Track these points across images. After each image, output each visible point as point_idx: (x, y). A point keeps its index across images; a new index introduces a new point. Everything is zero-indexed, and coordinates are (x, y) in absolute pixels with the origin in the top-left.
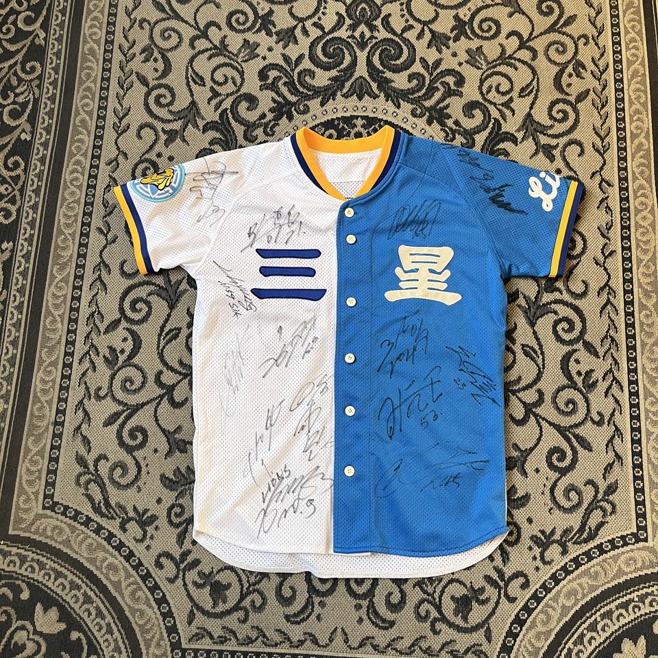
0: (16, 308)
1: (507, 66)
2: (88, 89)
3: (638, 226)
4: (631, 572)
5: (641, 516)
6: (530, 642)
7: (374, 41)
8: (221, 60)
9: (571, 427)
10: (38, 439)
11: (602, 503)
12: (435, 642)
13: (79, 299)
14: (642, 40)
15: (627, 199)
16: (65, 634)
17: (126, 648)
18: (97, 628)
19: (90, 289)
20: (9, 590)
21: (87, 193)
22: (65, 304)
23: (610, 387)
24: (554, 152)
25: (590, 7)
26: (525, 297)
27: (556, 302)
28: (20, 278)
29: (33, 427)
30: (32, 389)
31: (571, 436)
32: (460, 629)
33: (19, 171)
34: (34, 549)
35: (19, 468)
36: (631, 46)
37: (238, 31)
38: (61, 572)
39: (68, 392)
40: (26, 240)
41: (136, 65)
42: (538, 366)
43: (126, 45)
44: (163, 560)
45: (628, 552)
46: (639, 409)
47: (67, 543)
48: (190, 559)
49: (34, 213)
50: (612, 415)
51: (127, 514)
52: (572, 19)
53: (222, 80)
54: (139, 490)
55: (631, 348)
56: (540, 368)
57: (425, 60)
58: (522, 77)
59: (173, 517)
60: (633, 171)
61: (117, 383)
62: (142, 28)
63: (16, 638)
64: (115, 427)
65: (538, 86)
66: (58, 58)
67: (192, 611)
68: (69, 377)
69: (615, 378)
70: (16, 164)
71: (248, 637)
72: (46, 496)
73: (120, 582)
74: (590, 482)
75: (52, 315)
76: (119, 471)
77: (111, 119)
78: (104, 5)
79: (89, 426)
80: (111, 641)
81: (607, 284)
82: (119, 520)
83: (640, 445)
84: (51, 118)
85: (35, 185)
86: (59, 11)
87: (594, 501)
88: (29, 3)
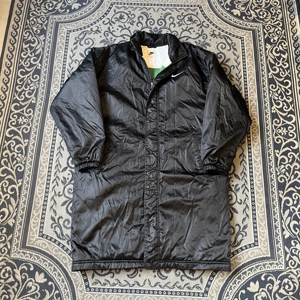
0: (29, 163)
2: (56, 84)
3: (253, 133)
4: (253, 257)
5: (256, 237)
6: (217, 283)
9: (230, 205)
10: (37, 211)
11: (242, 232)
12: (182, 284)
13: (52, 160)
14: (253, 67)
16: (46, 283)
17: (69, 288)
18: (58, 280)
19: (56, 156)
20: (26, 267)
22: (47, 162)
23: (244, 190)
25: (235, 55)
28: (31, 152)
29: (35, 206)
30: (35, 192)
32: (191, 279)
33: (31, 114)
34: (35, 252)
35: (30, 221)
36: (250, 69)
38: (45, 260)
39: (48, 193)
40: (33, 138)
43: (70, 69)
45: (251, 250)
46: (254, 198)
47: (47, 249)
49: (36, 129)
50: (245, 200)
52: (229, 60)
55: (251, 176)
60: (251, 114)
61: (66, 190)
62: (76, 63)
63: (28, 285)
64: (65, 206)
66: (45, 73)
67: (93, 274)
68: (49, 188)
69: (246, 187)
70: (30, 112)
71: (114, 283)
72: (40, 232)
73: (67, 263)
74: (238, 225)
75: (43, 166)
76: (67, 222)
78: (62, 55)
79: (56, 206)
80: (64, 285)
81: (242, 154)
82: (67, 240)
83: (255, 211)
84: (43, 95)
85: (37, 119)
86: (46, 57)
87: (239, 231)
88: (35, 54)
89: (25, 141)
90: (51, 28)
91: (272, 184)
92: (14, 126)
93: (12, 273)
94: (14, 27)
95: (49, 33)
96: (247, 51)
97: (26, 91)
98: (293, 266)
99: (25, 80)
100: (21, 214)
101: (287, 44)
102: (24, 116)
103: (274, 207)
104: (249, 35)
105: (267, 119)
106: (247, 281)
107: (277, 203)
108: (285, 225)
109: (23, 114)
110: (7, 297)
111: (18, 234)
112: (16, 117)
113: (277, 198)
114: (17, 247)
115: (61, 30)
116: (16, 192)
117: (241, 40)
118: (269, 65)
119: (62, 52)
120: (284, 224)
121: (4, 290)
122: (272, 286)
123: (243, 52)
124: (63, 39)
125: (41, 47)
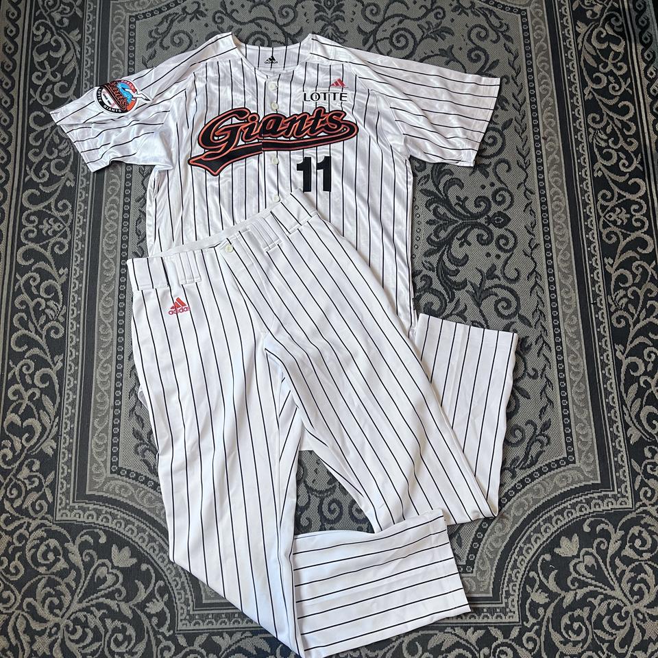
0: (74, 319)
3: (555, 224)
4: (564, 487)
5: (569, 444)
6: (491, 543)
10: (102, 420)
11: (539, 438)
14: (551, 77)
15: (546, 203)
16: (138, 565)
20: (90, 538)
21: (123, 227)
22: (113, 314)
23: (541, 349)
24: (488, 170)
25: (509, 52)
26: (472, 285)
27: (496, 286)
28: (76, 296)
29: (97, 410)
30: (94, 382)
33: (68, 212)
34: (107, 504)
35: (90, 442)
36: (542, 82)
38: (129, 520)
39: (122, 382)
40: (77, 265)
45: (561, 472)
46: (564, 364)
47: (131, 498)
49: (82, 244)
50: (544, 370)
52: (496, 63)
55: (556, 318)
60: (549, 182)
63: (98, 573)
68: (122, 371)
69: (544, 342)
70: (65, 207)
72: (112, 464)
74: (530, 422)
75: (104, 323)
80: (173, 569)
81: (534, 270)
83: (566, 391)
85: (81, 221)
86: (88, 80)
87: (533, 436)
88: (62, 74)
89: (61, 271)
90: (94, 12)
91: (599, 333)
92: (32, 240)
93: (62, 553)
94: (10, 15)
95: (90, 23)
96: (536, 41)
97: (51, 160)
98: (650, 499)
99: (45, 136)
100: (69, 428)
101: (622, 19)
102: (53, 216)
103: (606, 379)
104: (537, 5)
105: (584, 192)
106: (553, 536)
107: (612, 372)
108: (630, 415)
109: (50, 212)
110: (56, 601)
111: (66, 472)
112: (35, 221)
113: (611, 360)
114: (68, 498)
115: (116, 17)
116: (52, 384)
117: (522, 17)
118: (584, 69)
119: (121, 67)
120: (628, 415)
121: (48, 589)
122: (606, 543)
123: (527, 45)
124: (122, 35)
125: (75, 58)
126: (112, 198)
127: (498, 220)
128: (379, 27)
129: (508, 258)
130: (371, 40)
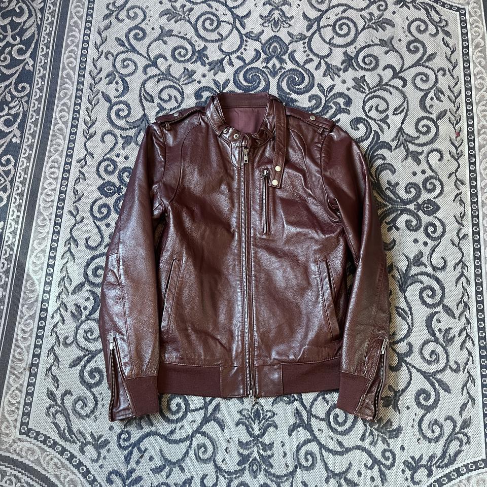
0: (4, 272)
1: (384, 91)
2: (65, 104)
3: (484, 215)
7: (283, 71)
8: (166, 83)
9: (434, 373)
10: (18, 377)
11: (459, 435)
13: (53, 266)
14: (486, 72)
15: (476, 195)
19: (62, 258)
22: (42, 270)
23: (464, 342)
24: (420, 157)
25: (447, 46)
26: (397, 270)
27: (422, 274)
28: (8, 249)
29: (14, 367)
30: (15, 337)
31: (434, 381)
33: (10, 167)
34: (12, 466)
35: (3, 400)
36: (478, 77)
37: (179, 62)
38: (33, 485)
39: (42, 340)
40: (13, 220)
41: (102, 86)
42: (408, 324)
43: (95, 72)
44: (113, 477)
45: (479, 474)
47: (37, 462)
48: (134, 476)
49: (20, 199)
50: (466, 364)
51: (85, 439)
52: (433, 55)
53: (166, 98)
54: (96, 419)
55: (480, 311)
56: (409, 326)
57: (321, 85)
58: (395, 99)
59: (122, 442)
60: (481, 173)
61: (81, 333)
62: (107, 58)
64: (79, 368)
65: (408, 106)
66: (43, 80)
68: (43, 328)
69: (468, 335)
70: (8, 161)
72: (22, 424)
74: (449, 418)
75: (32, 279)
76: (80, 404)
77: (81, 127)
78: (79, 41)
79: (58, 367)
81: (461, 261)
82: (79, 444)
84: (36, 126)
85: (22, 177)
86: (44, 45)
87: (452, 433)
88: (21, 38)
96: (474, 38)
104: (475, 4)
117: (461, 15)
119: (78, 35)
123: (465, 41)
124: (81, 6)
125: (35, 24)
126: (54, 157)
127: (428, 207)
128: (323, 15)
129: (436, 246)
130: (315, 26)
